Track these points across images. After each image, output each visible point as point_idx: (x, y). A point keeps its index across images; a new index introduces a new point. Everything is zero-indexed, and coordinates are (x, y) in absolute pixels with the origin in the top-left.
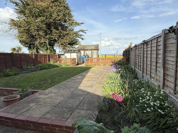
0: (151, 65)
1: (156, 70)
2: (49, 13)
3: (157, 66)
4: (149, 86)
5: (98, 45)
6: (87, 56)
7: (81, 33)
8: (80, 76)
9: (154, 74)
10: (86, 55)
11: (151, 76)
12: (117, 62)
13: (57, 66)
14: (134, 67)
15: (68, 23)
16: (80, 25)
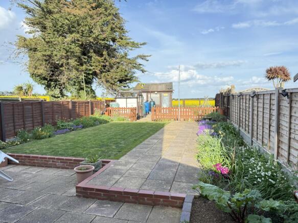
0: (263, 127)
1: (270, 135)
2: (87, 28)
3: (271, 129)
4: (260, 156)
5: (171, 83)
6: (152, 103)
7: (139, 61)
8: (154, 139)
9: (266, 139)
10: (150, 102)
11: (263, 142)
12: (207, 116)
13: (106, 121)
14: (238, 126)
15: (119, 43)
16: (139, 47)
